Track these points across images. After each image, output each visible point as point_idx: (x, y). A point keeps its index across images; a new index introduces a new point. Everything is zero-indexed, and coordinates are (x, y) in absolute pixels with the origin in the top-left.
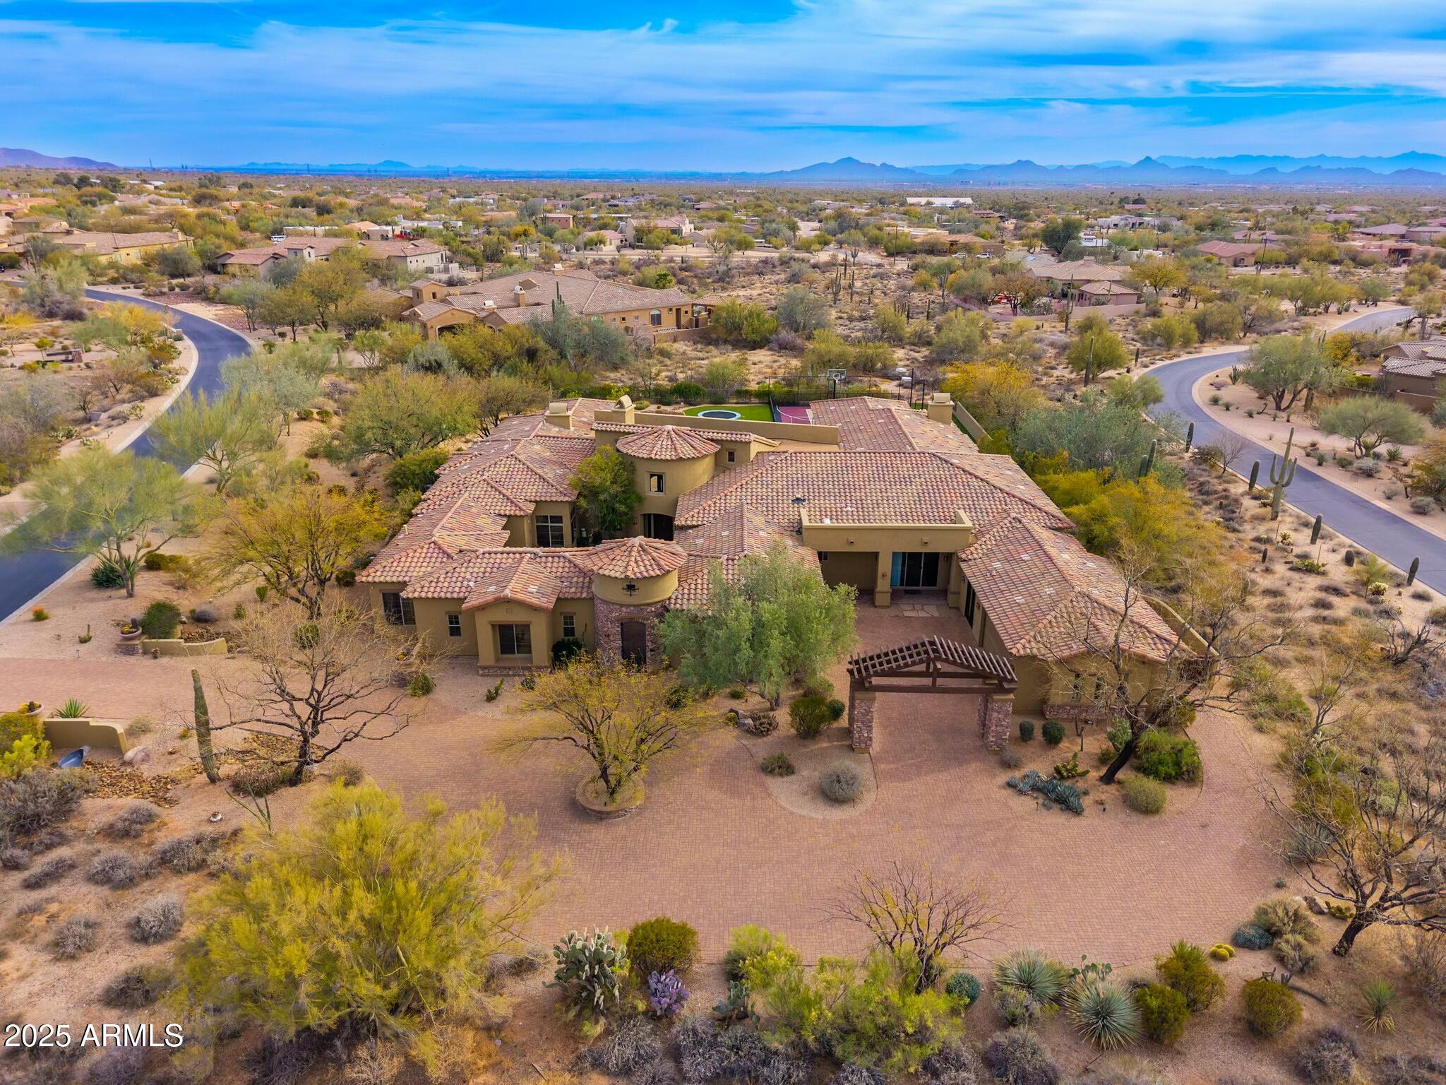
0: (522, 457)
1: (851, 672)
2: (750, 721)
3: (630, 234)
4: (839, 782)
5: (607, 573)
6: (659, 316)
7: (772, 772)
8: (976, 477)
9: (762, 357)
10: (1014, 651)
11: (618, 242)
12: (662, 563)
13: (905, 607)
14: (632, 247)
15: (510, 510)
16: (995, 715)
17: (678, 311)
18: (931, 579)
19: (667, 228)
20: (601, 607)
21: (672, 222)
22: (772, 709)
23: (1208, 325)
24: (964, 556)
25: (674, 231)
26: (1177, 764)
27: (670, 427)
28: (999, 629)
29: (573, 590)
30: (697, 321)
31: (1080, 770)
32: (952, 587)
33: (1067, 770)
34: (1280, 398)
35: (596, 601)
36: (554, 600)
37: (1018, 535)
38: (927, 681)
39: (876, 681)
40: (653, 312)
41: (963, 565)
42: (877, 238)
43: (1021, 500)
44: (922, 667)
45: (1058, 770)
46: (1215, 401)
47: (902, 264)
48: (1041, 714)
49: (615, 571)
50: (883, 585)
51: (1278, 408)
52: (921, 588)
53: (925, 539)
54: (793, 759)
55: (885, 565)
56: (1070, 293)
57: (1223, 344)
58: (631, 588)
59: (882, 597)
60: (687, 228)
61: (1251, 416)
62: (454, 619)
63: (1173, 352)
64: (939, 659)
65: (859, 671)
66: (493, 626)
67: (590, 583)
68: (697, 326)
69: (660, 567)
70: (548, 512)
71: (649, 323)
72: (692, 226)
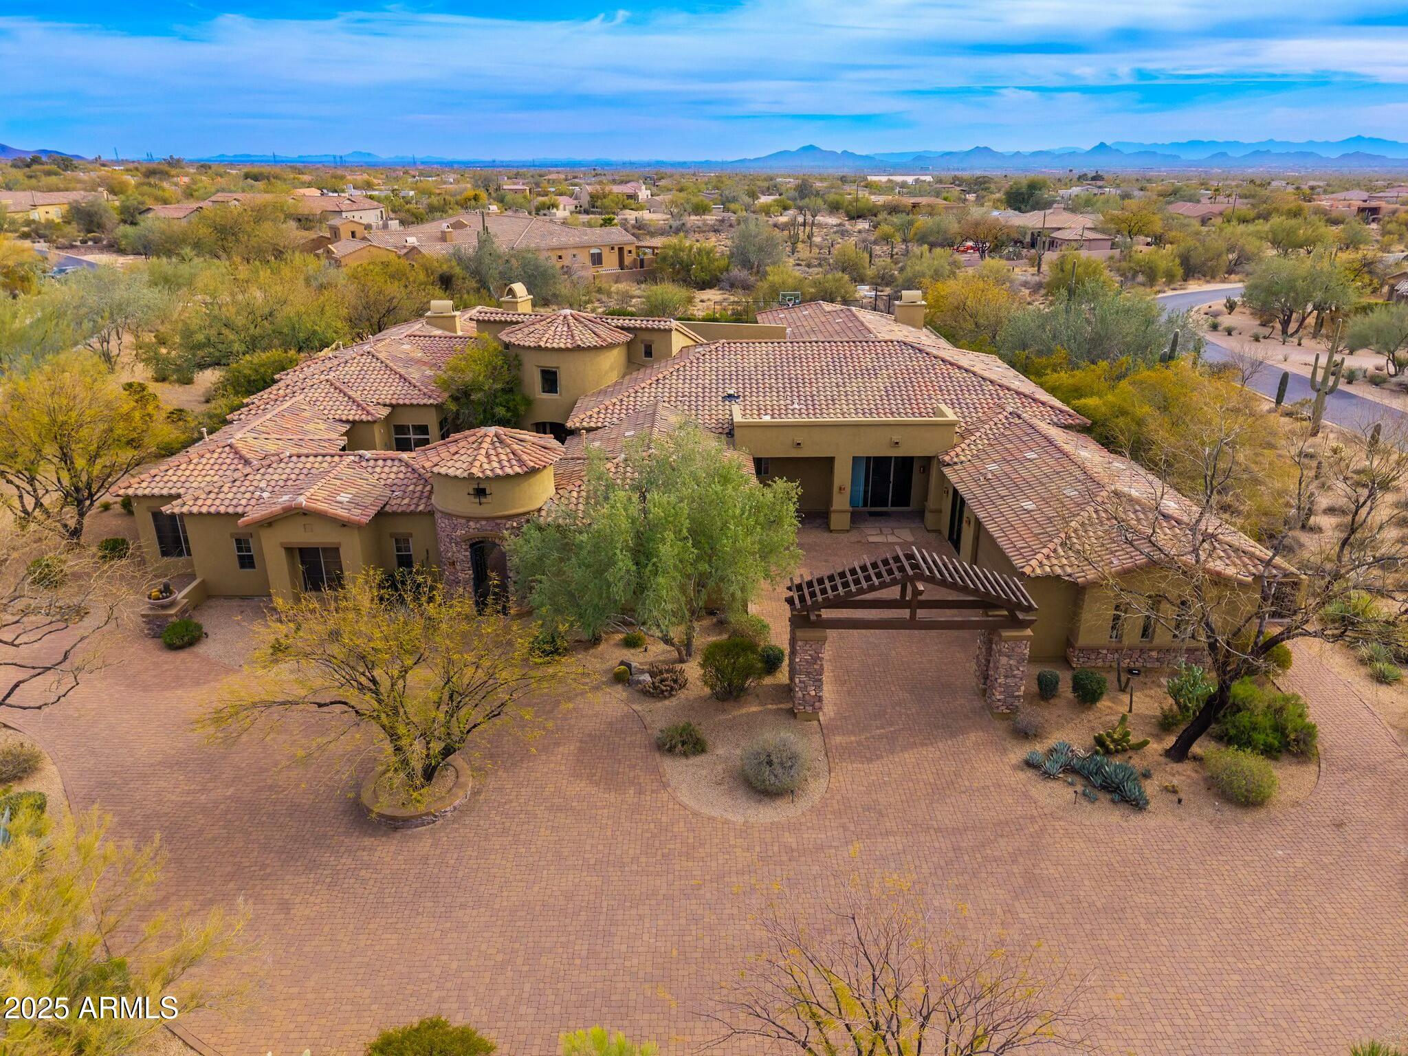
0: (382, 355)
1: (790, 601)
2: (647, 678)
3: (585, 200)
4: (770, 763)
5: (443, 471)
6: (600, 255)
7: (671, 750)
8: (960, 368)
9: (713, 295)
10: (1027, 570)
11: (573, 208)
12: (525, 457)
13: (868, 531)
14: (587, 212)
15: (354, 414)
16: (1004, 660)
17: (621, 250)
18: (902, 498)
19: (623, 194)
20: (442, 523)
21: (628, 189)
22: (682, 661)
23: (1192, 261)
24: (947, 458)
25: (630, 197)
26: (1280, 729)
27: (568, 311)
28: (1003, 543)
29: (406, 501)
30: (642, 260)
31: (1133, 739)
32: (931, 503)
33: (1113, 741)
34: (1285, 324)
35: (437, 515)
36: (372, 512)
37: (1019, 432)
38: (905, 613)
39: (826, 614)
40: (593, 251)
41: (946, 470)
42: (837, 203)
43: (1018, 393)
44: (894, 593)
45: (1099, 741)
46: (1215, 327)
47: (863, 225)
48: (1066, 662)
49: (455, 468)
50: (841, 503)
51: (1284, 332)
52: (889, 509)
53: (895, 438)
54: (703, 730)
55: (843, 475)
56: (1036, 241)
57: (1208, 282)
58: (480, 492)
59: (839, 520)
60: (644, 194)
61: (1257, 340)
62: (242, 543)
63: (1157, 288)
64: (921, 577)
65: (802, 599)
66: (289, 550)
67: (431, 492)
68: (642, 266)
69: (521, 463)
70: (409, 420)
71: (588, 263)
72: (649, 192)
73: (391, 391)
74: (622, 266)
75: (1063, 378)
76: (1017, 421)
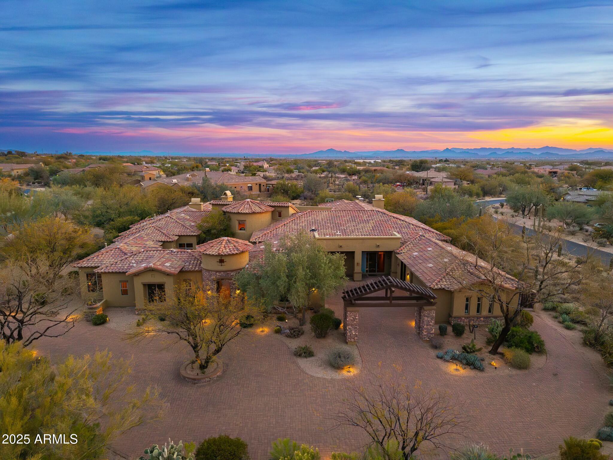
0: (174, 217)
1: (344, 298)
2: (288, 331)
3: (242, 168)
4: (340, 357)
5: (207, 253)
6: (251, 187)
7: (300, 355)
10: (432, 286)
11: (237, 171)
15: (164, 239)
16: (426, 318)
17: (260, 185)
18: (381, 269)
19: (257, 166)
20: (206, 274)
21: (260, 164)
22: (301, 325)
23: (486, 189)
24: (398, 251)
25: (260, 167)
26: (531, 343)
27: (249, 200)
28: (422, 278)
29: (191, 267)
30: (268, 189)
32: (393, 269)
33: (470, 348)
34: (523, 211)
35: (204, 271)
36: (179, 270)
37: (424, 242)
38: (388, 302)
39: (358, 302)
40: (249, 185)
41: (397, 255)
42: (344, 169)
43: (423, 229)
45: (464, 348)
47: (355, 177)
48: (449, 323)
49: (213, 251)
50: (358, 269)
51: (523, 214)
52: (378, 273)
53: (378, 244)
54: (313, 349)
55: (358, 258)
56: (424, 182)
57: (493, 197)
58: (222, 261)
59: (358, 276)
60: (266, 166)
61: (513, 217)
62: (124, 285)
64: (393, 286)
65: (349, 296)
66: (144, 285)
67: (200, 263)
68: (268, 191)
69: (238, 249)
70: (186, 241)
71: (247, 189)
72: (268, 165)
73: (177, 231)
74: (260, 191)
75: (440, 224)
76: (423, 238)
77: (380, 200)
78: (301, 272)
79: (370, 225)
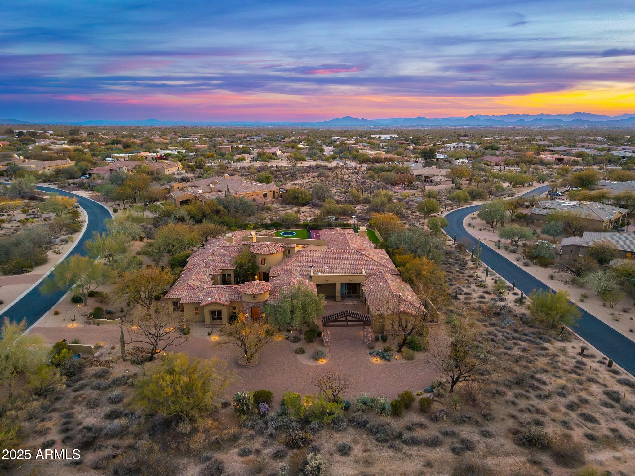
0: (217, 254)
1: (322, 321)
2: (292, 338)
3: (255, 155)
4: (318, 354)
5: (246, 293)
6: (266, 194)
7: (298, 353)
8: (369, 258)
9: (306, 209)
10: (373, 313)
12: (264, 289)
13: (346, 302)
14: (256, 160)
15: (213, 273)
16: (366, 333)
17: (274, 192)
18: (355, 292)
19: (270, 153)
20: (245, 304)
21: (273, 150)
22: (300, 335)
24: (362, 284)
25: (273, 154)
26: (420, 346)
27: (268, 243)
29: (235, 299)
30: (281, 195)
31: (392, 348)
33: (388, 349)
34: (492, 223)
35: (243, 302)
36: (229, 302)
37: (380, 277)
38: (345, 323)
39: (330, 324)
41: (363, 287)
43: (383, 265)
44: (344, 319)
45: (385, 349)
46: (469, 225)
49: (249, 292)
50: (338, 294)
51: (492, 227)
52: (352, 295)
53: (352, 279)
54: (305, 349)
55: (339, 288)
56: (426, 179)
58: (254, 297)
59: (338, 299)
60: (279, 152)
61: (481, 230)
62: (196, 309)
63: (461, 204)
64: (348, 316)
65: (325, 321)
66: (210, 311)
67: (241, 296)
68: (281, 197)
69: (263, 290)
70: (226, 273)
71: (262, 196)
72: (281, 152)
73: (221, 266)
74: (274, 197)
75: (400, 257)
76: (381, 273)
77: (363, 232)
78: (298, 312)
79: (348, 263)
